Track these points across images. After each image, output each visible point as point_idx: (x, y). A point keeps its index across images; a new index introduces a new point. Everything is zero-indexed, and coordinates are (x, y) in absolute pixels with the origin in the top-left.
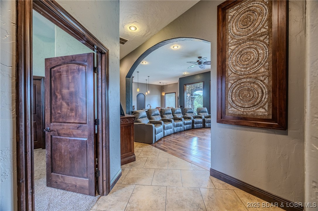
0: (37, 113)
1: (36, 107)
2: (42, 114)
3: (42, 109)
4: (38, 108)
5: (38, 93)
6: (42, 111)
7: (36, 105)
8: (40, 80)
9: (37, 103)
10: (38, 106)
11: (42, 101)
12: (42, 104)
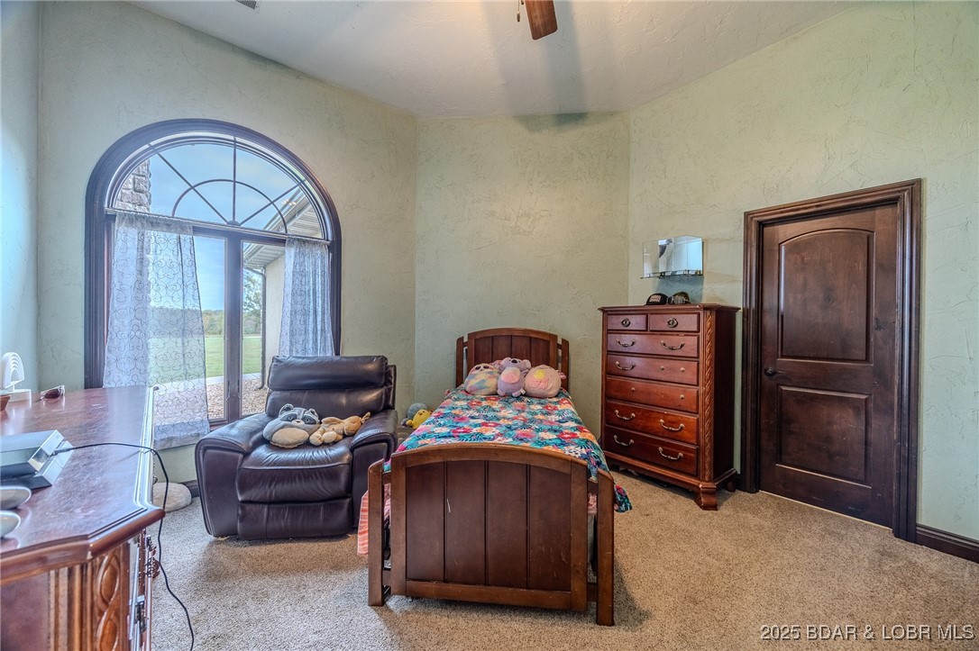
0: (872, 357)
1: (872, 331)
2: (897, 367)
3: (898, 342)
4: (879, 334)
5: (880, 266)
6: (897, 352)
7: (873, 324)
8: (892, 202)
9: (874, 312)
10: (878, 328)
11: (899, 301)
12: (898, 317)
